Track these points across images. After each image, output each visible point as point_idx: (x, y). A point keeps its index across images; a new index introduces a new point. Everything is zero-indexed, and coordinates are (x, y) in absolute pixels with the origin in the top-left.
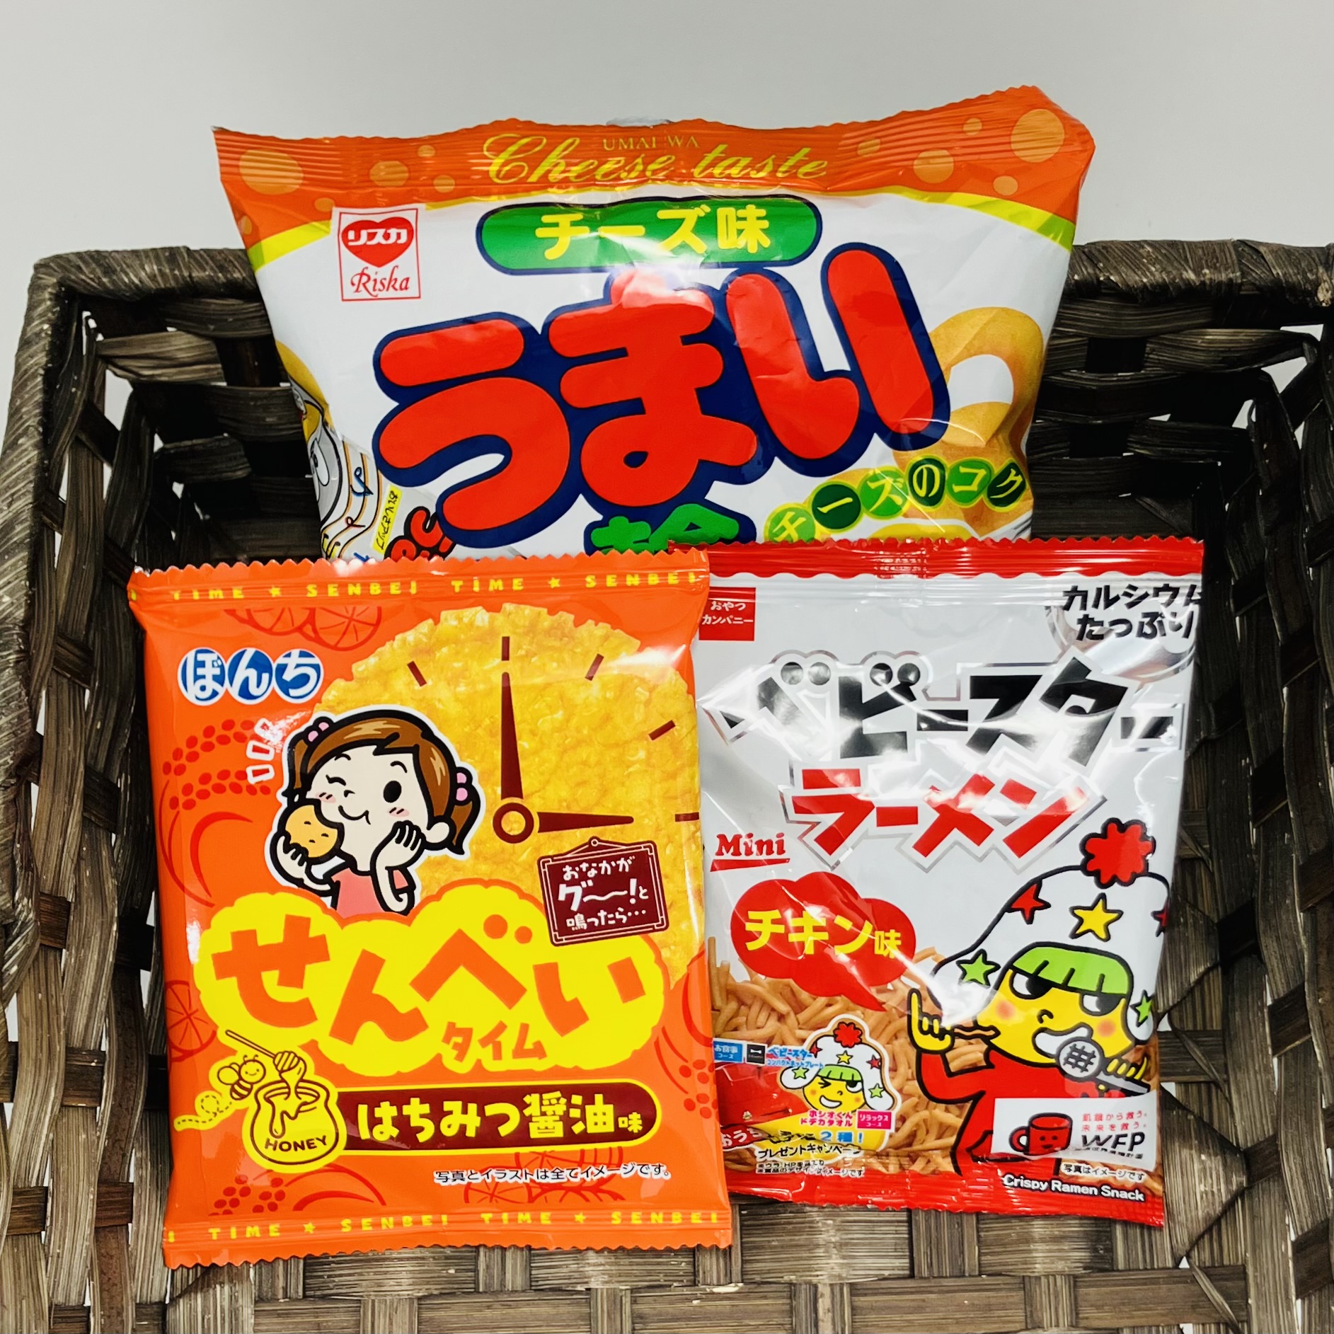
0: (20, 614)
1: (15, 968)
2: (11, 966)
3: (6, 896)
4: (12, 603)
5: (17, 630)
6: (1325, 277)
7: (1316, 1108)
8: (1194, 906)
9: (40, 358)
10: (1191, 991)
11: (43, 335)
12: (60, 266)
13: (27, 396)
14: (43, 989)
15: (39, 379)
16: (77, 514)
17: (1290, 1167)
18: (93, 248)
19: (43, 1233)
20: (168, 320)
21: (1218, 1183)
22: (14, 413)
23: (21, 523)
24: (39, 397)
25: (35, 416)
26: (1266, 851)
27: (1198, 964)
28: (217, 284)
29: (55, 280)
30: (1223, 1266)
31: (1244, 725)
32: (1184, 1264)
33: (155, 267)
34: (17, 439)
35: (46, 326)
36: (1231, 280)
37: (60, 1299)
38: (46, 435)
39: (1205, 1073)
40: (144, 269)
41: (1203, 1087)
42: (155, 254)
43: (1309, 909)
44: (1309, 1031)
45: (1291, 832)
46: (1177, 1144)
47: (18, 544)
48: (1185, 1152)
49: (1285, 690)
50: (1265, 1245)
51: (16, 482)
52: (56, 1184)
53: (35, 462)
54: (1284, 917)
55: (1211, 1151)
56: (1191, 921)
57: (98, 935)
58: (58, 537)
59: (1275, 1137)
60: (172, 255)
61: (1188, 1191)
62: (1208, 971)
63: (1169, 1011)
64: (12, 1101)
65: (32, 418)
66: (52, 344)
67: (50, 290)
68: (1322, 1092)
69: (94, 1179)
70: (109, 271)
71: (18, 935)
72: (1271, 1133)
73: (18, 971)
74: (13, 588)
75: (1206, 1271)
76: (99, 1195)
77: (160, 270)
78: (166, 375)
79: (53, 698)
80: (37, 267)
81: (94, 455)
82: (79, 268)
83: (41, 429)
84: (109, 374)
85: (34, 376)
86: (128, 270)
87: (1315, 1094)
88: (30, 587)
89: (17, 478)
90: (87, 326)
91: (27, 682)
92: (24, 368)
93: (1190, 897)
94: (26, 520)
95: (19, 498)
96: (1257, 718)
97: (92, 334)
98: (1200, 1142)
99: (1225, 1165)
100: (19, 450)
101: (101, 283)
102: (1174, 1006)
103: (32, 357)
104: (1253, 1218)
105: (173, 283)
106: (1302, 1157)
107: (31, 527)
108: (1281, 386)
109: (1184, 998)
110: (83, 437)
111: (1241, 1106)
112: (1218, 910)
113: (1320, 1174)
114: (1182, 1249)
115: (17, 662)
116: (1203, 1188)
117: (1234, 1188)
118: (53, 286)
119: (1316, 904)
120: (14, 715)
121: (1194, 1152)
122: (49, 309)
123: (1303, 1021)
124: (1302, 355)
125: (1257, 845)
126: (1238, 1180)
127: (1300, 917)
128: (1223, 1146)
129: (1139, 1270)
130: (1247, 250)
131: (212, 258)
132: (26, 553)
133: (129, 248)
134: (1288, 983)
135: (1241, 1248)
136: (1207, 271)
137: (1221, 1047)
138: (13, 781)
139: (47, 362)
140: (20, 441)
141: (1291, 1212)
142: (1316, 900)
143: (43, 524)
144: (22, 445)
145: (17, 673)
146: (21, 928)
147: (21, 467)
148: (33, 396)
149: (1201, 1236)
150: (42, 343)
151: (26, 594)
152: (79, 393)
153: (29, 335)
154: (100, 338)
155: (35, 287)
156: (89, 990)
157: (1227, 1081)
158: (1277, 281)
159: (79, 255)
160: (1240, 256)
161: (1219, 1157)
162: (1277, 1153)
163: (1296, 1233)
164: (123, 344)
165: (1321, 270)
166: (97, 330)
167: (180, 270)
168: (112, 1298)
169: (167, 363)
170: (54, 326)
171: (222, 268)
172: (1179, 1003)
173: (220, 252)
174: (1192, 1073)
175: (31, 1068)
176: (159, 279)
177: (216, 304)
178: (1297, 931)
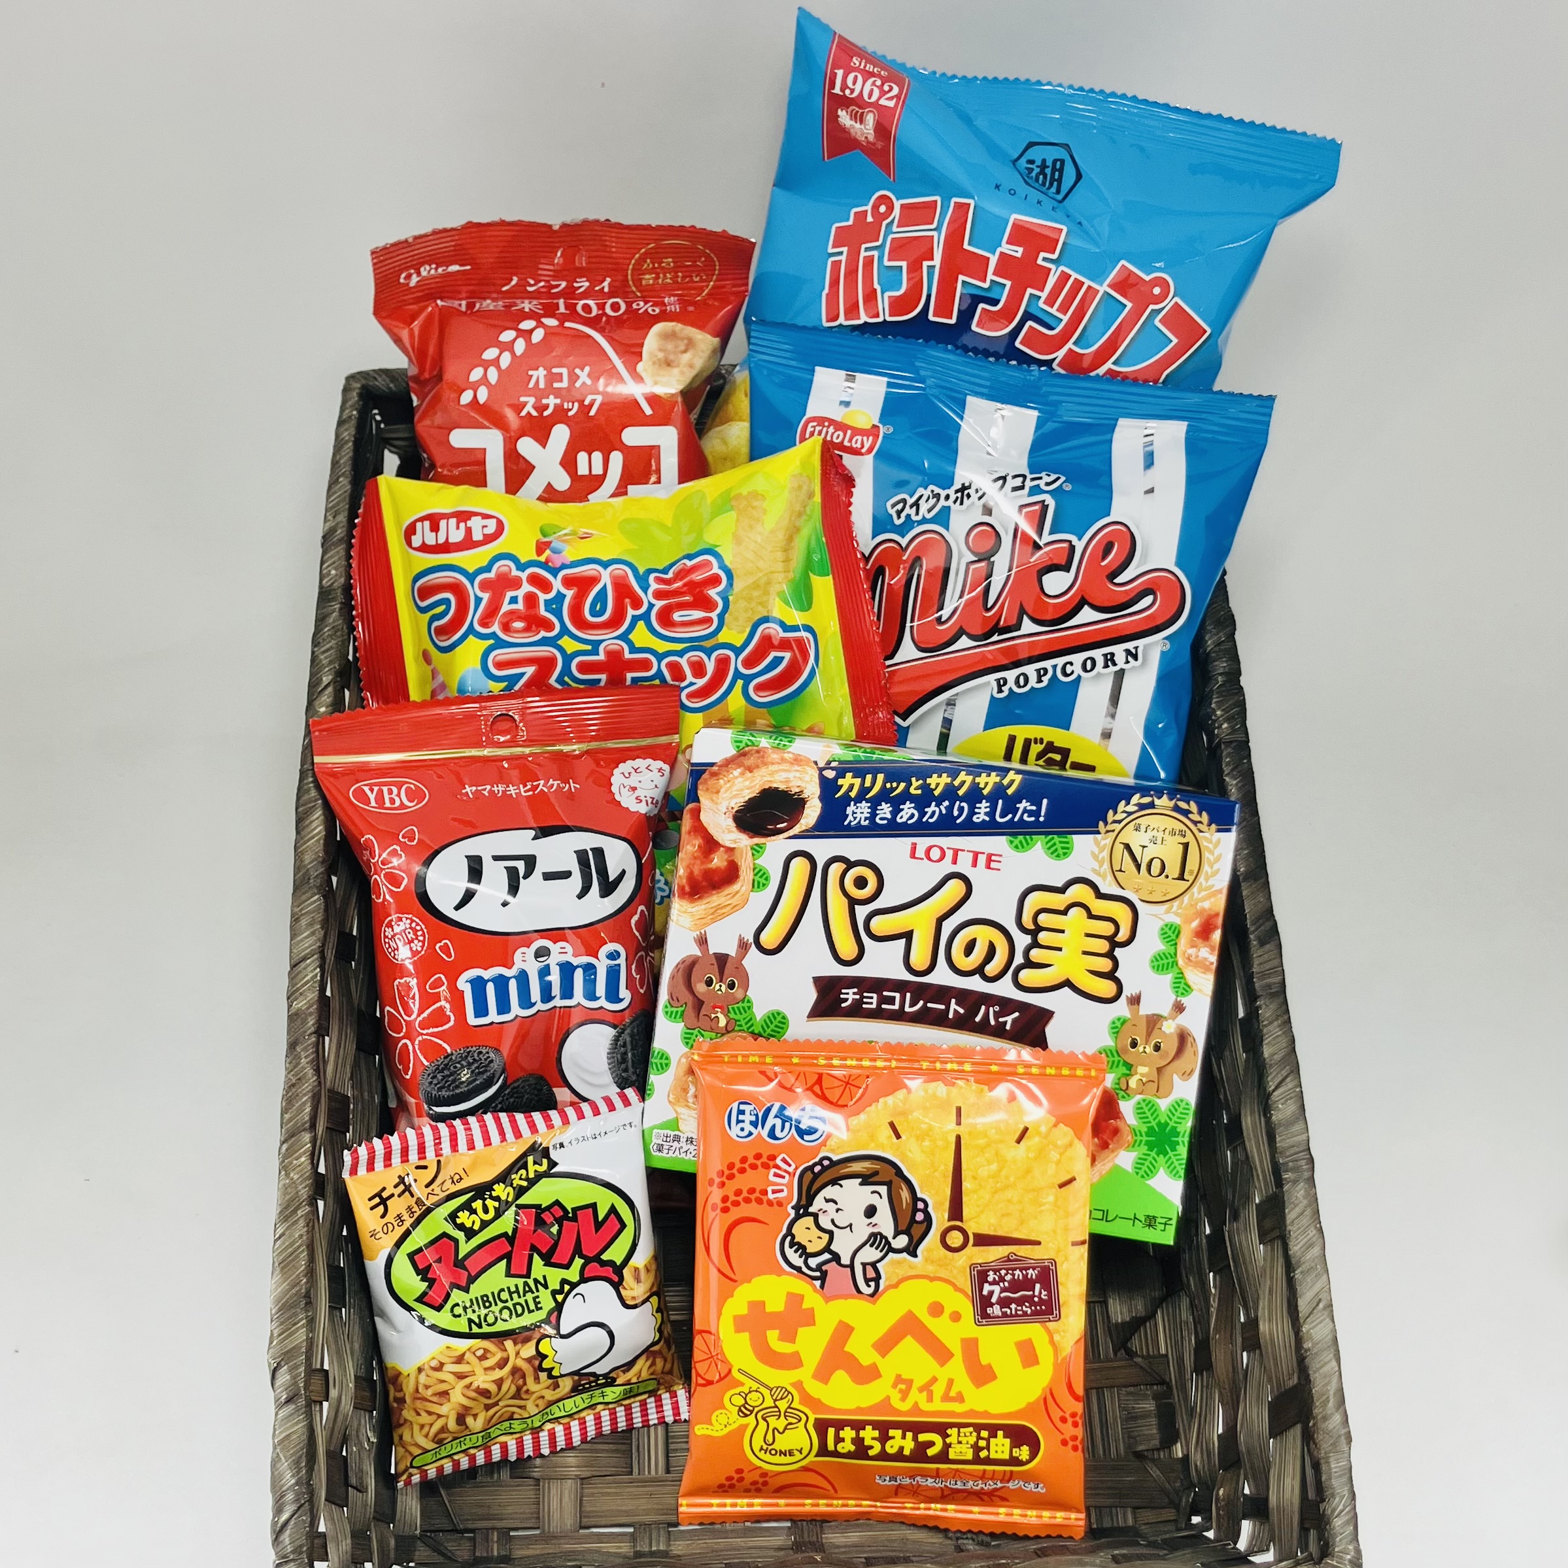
0: (341, 581)
4: (336, 575)
5: (339, 590)
9: (349, 433)
11: (352, 417)
12: (363, 377)
13: (342, 453)
22: (335, 464)
23: (339, 529)
35: (353, 414)
47: (338, 542)
51: (338, 504)
53: (347, 491)
65: (346, 467)
66: (356, 424)
67: (356, 391)
74: (336, 567)
80: (347, 379)
82: (375, 379)
84: (387, 449)
85: (347, 442)
92: (341, 437)
95: (339, 514)
97: (378, 423)
100: (338, 487)
103: (345, 431)
118: (358, 389)
122: (355, 402)
138: (335, 683)
139: (354, 436)
140: (339, 480)
145: (340, 616)
147: (340, 495)
148: (346, 454)
150: (351, 423)
151: (344, 571)
153: (343, 417)
154: (382, 426)
155: (346, 390)
159: (375, 371)
164: (396, 431)
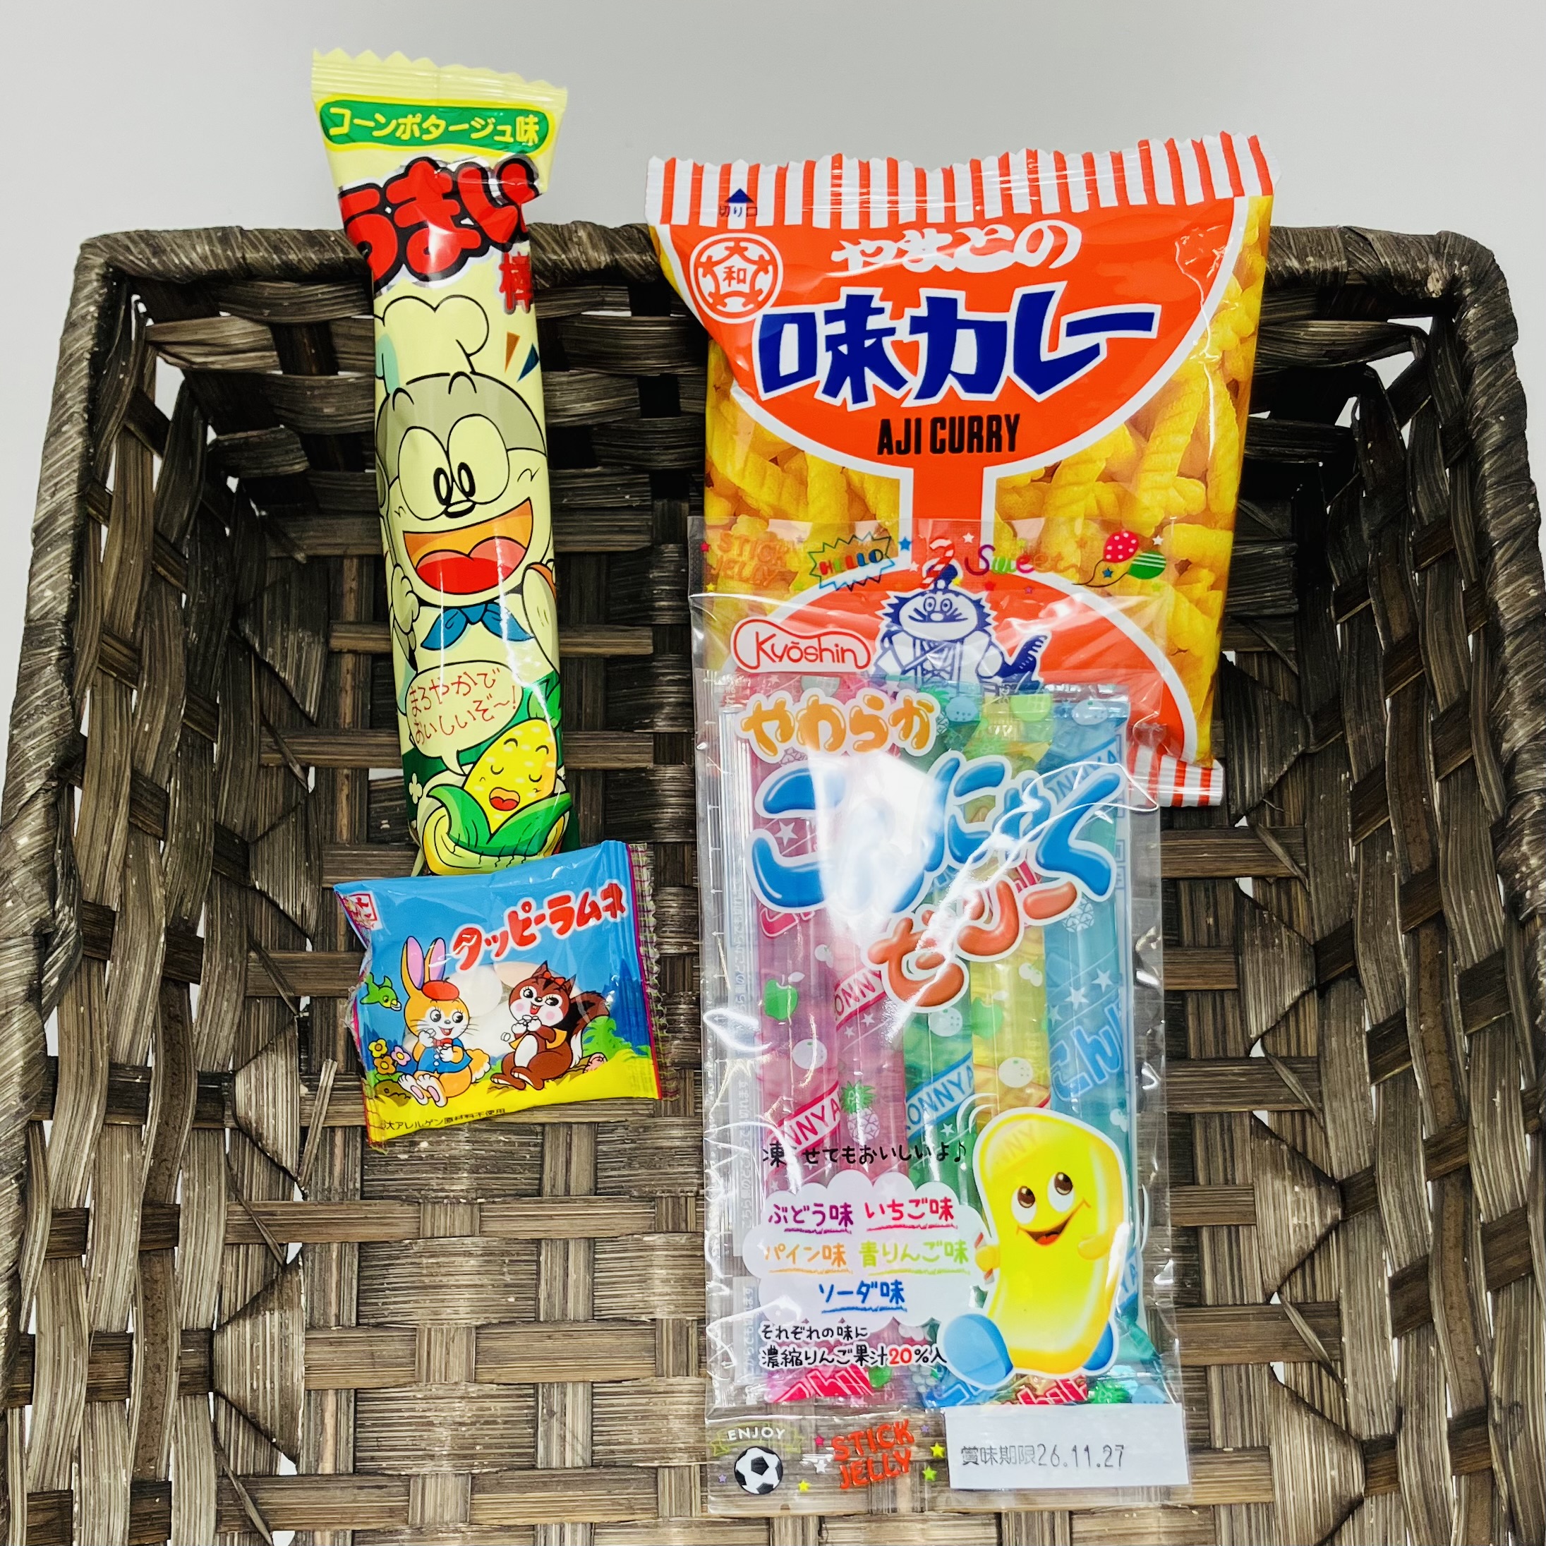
0: (63, 609)
1: (56, 980)
2: (51, 978)
3: (46, 903)
4: (55, 598)
5: (60, 626)
6: (1436, 266)
7: (1416, 1139)
8: (1290, 926)
9: (85, 342)
10: (1286, 1016)
11: (89, 317)
12: (106, 245)
13: (71, 381)
14: (85, 1001)
15: (85, 363)
16: (126, 508)
17: (1388, 1200)
18: (142, 228)
19: (84, 1257)
20: (221, 304)
21: (1312, 1216)
22: (58, 399)
23: (64, 514)
24: (84, 382)
25: (81, 402)
26: (1366, 870)
27: (1293, 987)
28: (272, 267)
29: (102, 261)
30: (1316, 1302)
31: (1344, 738)
32: (1275, 1300)
33: (207, 248)
34: (61, 426)
35: (92, 309)
36: (1336, 269)
37: (102, 1325)
38: (91, 422)
39: (1299, 1101)
40: (194, 249)
41: (1297, 1116)
42: (207, 234)
43: (1410, 931)
44: (1410, 1058)
45: (1392, 848)
46: (1269, 1175)
47: (62, 536)
48: (1278, 1184)
49: (1388, 701)
50: (1360, 1282)
51: (59, 471)
52: (98, 1205)
53: (79, 450)
54: (1385, 939)
55: (1305, 1183)
56: (1285, 942)
57: (145, 946)
58: (104, 530)
59: (1373, 1168)
60: (225, 236)
61: (1281, 1224)
62: (1303, 994)
63: (1262, 1037)
64: (51, 1118)
65: (76, 403)
66: (98, 327)
67: (97, 270)
68: (1423, 1122)
69: (139, 1200)
70: (158, 251)
71: (59, 945)
72: (1368, 1164)
73: (60, 982)
74: (56, 582)
75: (1300, 1308)
76: (144, 1217)
77: (212, 251)
78: (219, 362)
79: (97, 698)
80: (84, 247)
81: (143, 446)
82: (128, 249)
83: (86, 416)
84: (159, 360)
85: (79, 360)
86: (178, 251)
87: (1414, 1125)
88: (74, 581)
89: (61, 467)
90: (137, 310)
91: (69, 679)
92: (69, 352)
93: (1286, 918)
94: (70, 511)
95: (62, 488)
96: (1358, 729)
97: (141, 319)
98: (1294, 1174)
99: (1319, 1197)
100: (62, 439)
101: (150, 264)
102: (1268, 1031)
103: (77, 340)
104: (1348, 1252)
105: (226, 266)
106: (1401, 1190)
107: (76, 518)
108: (1387, 382)
109: (1278, 1023)
110: (132, 427)
111: (1336, 1136)
112: (1314, 931)
113: (1419, 1209)
114: (1272, 1284)
115: (59, 660)
116: (1295, 1221)
117: (1329, 1221)
118: (101, 266)
119: (1420, 925)
120: (56, 714)
121: (1287, 1183)
122: (95, 291)
123: (1401, 1048)
124: (1410, 349)
125: (1356, 864)
126: (1333, 1212)
127: (1402, 938)
128: (1319, 1178)
129: (1227, 1305)
130: (1355, 238)
131: (267, 239)
132: (69, 546)
133: (181, 228)
134: (1388, 1009)
135: (1335, 1284)
136: (1310, 259)
137: (1315, 1075)
138: (54, 784)
139: (94, 346)
140: (64, 429)
141: (1388, 1246)
142: (1419, 921)
143: (89, 516)
144: (65, 433)
145: (60, 672)
146: (62, 937)
147: (64, 456)
148: (79, 380)
149: (1294, 1271)
150: (89, 325)
151: (70, 589)
152: (127, 380)
153: (74, 317)
154: (150, 322)
155: (81, 268)
156: (135, 1004)
157: (1322, 1110)
158: (1385, 270)
159: (127, 234)
160: (1346, 244)
161: (1313, 1189)
162: (1374, 1185)
163: (1393, 1268)
164: (173, 330)
165: (1431, 259)
166: (147, 315)
167: (234, 253)
168: (156, 1325)
169: (220, 349)
170: (101, 308)
171: (277, 249)
172: (1273, 1028)
173: (275, 232)
174: (1287, 1101)
175: (72, 1084)
176: (212, 261)
177: (270, 289)
178: (1398, 954)
